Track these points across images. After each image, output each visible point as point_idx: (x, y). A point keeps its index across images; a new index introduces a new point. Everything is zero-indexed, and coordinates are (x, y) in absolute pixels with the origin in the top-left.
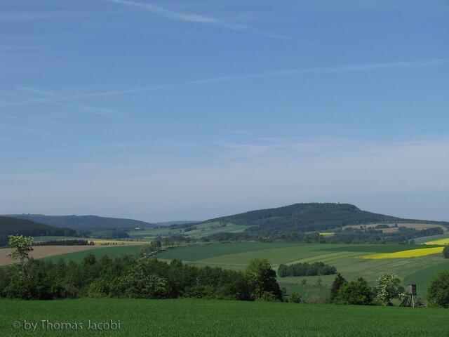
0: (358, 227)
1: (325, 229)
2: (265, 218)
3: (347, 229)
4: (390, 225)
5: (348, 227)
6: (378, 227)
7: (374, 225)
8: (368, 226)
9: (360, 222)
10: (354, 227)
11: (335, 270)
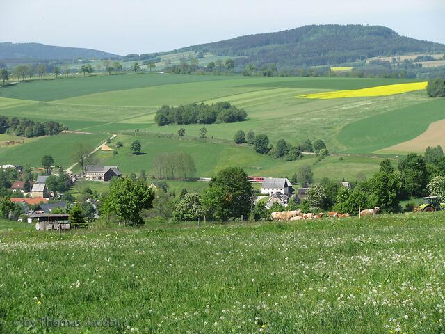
0: (390, 59)
1: (341, 61)
2: (261, 46)
3: (373, 63)
4: (436, 56)
5: (375, 59)
6: (417, 60)
7: (414, 57)
8: (403, 58)
9: (394, 52)
10: (383, 59)
11: (245, 115)
